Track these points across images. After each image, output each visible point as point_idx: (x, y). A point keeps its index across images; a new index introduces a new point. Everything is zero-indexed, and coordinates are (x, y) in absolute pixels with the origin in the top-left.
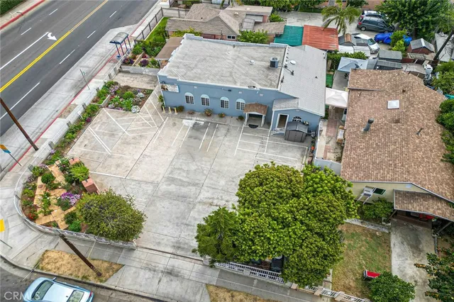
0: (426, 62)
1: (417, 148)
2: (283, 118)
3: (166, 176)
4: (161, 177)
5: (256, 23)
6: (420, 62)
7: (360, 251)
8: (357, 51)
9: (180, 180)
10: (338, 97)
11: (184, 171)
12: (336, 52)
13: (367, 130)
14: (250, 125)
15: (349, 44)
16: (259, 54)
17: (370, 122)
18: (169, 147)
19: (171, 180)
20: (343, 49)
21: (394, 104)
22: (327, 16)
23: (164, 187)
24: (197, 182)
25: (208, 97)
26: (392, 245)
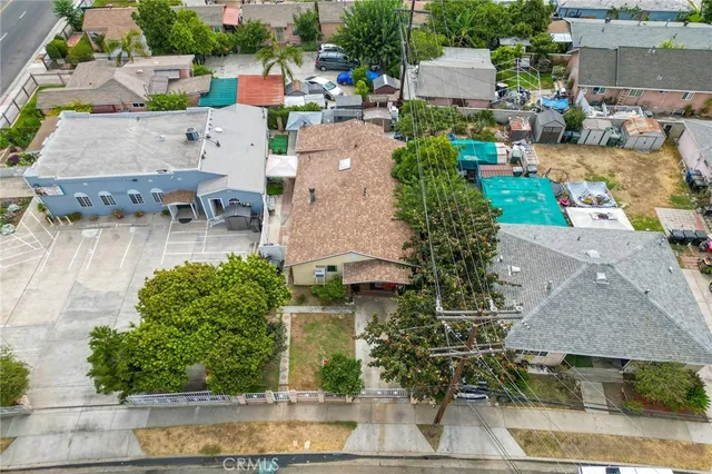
0: (390, 104)
2: (217, 203)
3: (65, 310)
4: (57, 314)
5: (171, 81)
6: (383, 105)
7: (320, 342)
8: (308, 102)
9: (86, 312)
10: (284, 166)
11: (90, 299)
12: (282, 106)
13: (313, 200)
14: (181, 220)
15: (299, 93)
17: (312, 191)
18: (65, 272)
19: (73, 315)
20: (290, 101)
21: (346, 163)
22: (266, 61)
23: (62, 327)
24: (111, 309)
25: (110, 194)
26: (356, 326)
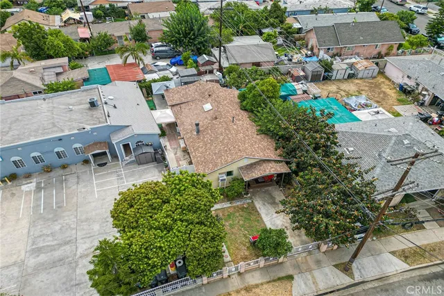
0: (215, 71)
1: (237, 132)
2: (126, 147)
3: (29, 249)
4: (23, 253)
5: (58, 74)
6: (211, 72)
7: (240, 226)
8: (161, 76)
9: (48, 246)
10: (165, 115)
11: (48, 236)
12: (145, 80)
13: (198, 132)
14: (98, 165)
15: (152, 72)
16: (75, 100)
17: (197, 125)
18: (18, 220)
19: (38, 251)
20: (149, 77)
21: (208, 107)
22: (122, 54)
23: (32, 262)
24: (68, 239)
25: (39, 154)
26: (259, 210)
